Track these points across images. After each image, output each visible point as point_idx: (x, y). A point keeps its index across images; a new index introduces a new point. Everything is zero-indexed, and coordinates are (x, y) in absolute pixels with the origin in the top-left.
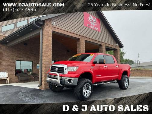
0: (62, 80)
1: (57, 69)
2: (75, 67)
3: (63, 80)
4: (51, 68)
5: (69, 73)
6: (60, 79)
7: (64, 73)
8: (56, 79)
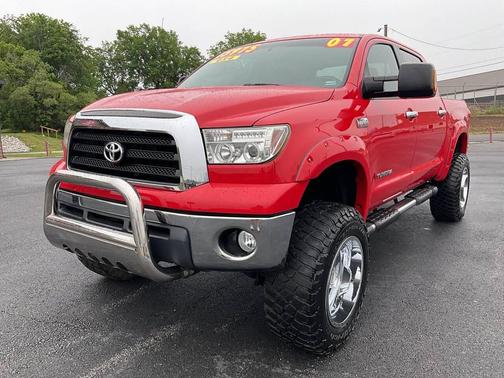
0: (166, 232)
1: (115, 147)
2: (269, 131)
3: (178, 235)
4: (73, 141)
5: (219, 175)
6: (150, 229)
7: (176, 181)
8: (117, 223)
